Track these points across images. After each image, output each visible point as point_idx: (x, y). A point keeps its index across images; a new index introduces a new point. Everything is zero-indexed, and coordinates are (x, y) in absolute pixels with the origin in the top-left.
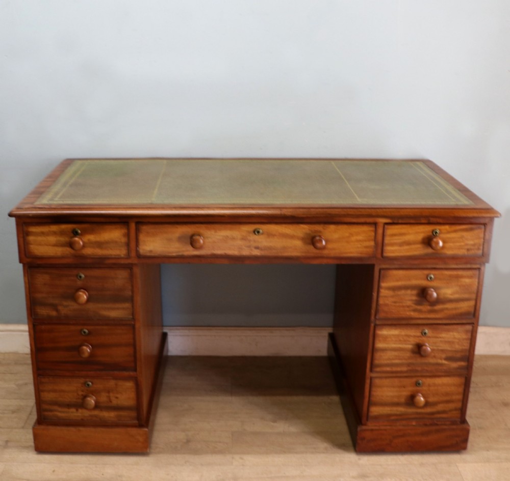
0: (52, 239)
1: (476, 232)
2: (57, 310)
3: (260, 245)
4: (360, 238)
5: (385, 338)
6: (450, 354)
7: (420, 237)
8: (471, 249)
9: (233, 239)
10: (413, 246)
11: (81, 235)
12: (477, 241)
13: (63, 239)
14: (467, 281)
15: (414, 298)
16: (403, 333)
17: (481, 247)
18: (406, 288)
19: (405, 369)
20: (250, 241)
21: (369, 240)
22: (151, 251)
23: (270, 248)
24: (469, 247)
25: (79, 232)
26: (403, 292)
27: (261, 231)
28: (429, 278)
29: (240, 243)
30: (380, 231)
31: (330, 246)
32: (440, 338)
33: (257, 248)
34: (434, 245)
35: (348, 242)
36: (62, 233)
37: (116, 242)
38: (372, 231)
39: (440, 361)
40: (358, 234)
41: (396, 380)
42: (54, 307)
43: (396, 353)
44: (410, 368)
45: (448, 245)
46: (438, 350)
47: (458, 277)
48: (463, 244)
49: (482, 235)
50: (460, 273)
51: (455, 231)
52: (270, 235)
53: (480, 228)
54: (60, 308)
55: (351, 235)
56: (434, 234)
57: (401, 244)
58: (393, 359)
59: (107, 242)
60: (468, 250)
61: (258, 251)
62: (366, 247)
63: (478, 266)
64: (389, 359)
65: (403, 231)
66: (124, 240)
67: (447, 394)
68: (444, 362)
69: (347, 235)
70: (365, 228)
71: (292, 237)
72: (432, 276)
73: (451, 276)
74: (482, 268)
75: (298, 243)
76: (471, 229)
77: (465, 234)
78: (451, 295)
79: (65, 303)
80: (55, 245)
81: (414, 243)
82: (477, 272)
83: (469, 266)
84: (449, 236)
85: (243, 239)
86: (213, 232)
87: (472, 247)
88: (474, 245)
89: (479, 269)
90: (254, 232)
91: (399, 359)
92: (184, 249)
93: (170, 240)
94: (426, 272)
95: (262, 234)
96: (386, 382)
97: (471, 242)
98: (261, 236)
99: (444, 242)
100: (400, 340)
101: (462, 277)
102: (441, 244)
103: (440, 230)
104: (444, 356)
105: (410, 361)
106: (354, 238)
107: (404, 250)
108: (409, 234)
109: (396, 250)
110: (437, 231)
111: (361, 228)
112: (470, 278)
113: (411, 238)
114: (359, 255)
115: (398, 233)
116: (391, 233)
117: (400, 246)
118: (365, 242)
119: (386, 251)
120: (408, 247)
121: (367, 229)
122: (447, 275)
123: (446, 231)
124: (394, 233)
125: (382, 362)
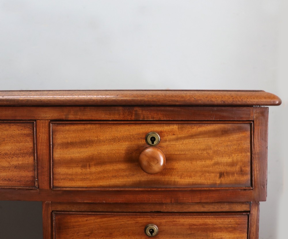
1: (235, 136)
7: (122, 147)
8: (228, 173)
10: (109, 167)
12: (236, 157)
17: (248, 169)
21: (24, 154)
24: (222, 169)
30: (43, 136)
38: (27, 135)
49: (247, 145)
50: (210, 221)
51: (192, 136)
53: (240, 130)
56: (149, 140)
57: (86, 162)
60: (221, 175)
62: (18, 168)
63: (244, 208)
70: (14, 130)
72: (156, 228)
73: (191, 227)
74: (254, 212)
76: (225, 132)
77: (212, 142)
82: (243, 219)
83: (226, 208)
84: (179, 145)
87: (229, 169)
88: (233, 164)
89: (248, 213)
94: (142, 220)
97: (226, 159)
99: (169, 157)
101: (215, 229)
107: (91, 173)
108: (99, 142)
109: (77, 174)
110: (154, 135)
111: (7, 130)
112: (230, 232)
113: (105, 149)
114: (6, 182)
115: (77, 140)
116: (65, 141)
117: (84, 167)
118: (15, 159)
119: (57, 177)
120: (99, 169)
121: (18, 132)
122: (183, 225)
123: (174, 137)
124: (70, 140)
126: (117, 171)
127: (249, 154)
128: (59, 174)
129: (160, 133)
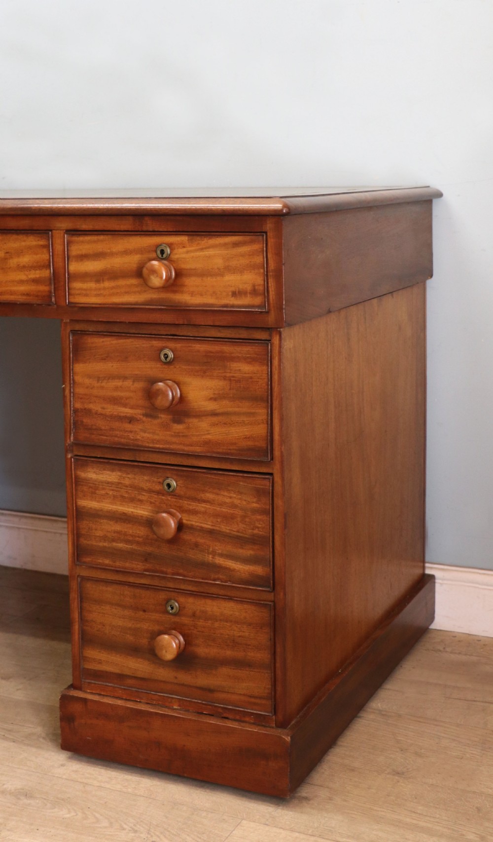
1: (245, 250)
4: (26, 259)
5: (94, 489)
6: (228, 544)
7: (134, 261)
8: (241, 293)
10: (121, 282)
14: (246, 368)
16: (127, 482)
18: (120, 376)
19: (138, 566)
21: (41, 267)
24: (234, 287)
26: (116, 384)
28: (163, 358)
30: (58, 247)
32: (204, 501)
38: (43, 246)
39: (209, 559)
40: (20, 253)
41: (127, 591)
43: (118, 527)
44: (148, 566)
45: (190, 281)
46: (202, 530)
47: (224, 359)
50: (227, 349)
55: (9, 254)
56: (160, 254)
57: (100, 276)
58: (113, 540)
60: (234, 294)
62: (35, 281)
63: (262, 335)
64: (104, 538)
67: (234, 643)
68: (218, 560)
70: (32, 241)
72: (171, 355)
73: (208, 356)
74: (276, 341)
76: (236, 245)
78: (215, 400)
81: (124, 275)
87: (242, 288)
89: (266, 342)
91: (127, 542)
94: (156, 343)
96: (109, 592)
100: (122, 496)
101: (232, 359)
104: (216, 546)
105: (149, 549)
106: (14, 262)
107: (104, 289)
108: (112, 254)
109: (91, 289)
110: (162, 247)
111: (24, 241)
112: (249, 363)
113: (117, 262)
114: (24, 297)
115: (91, 252)
116: (79, 252)
117: (98, 281)
118: (33, 272)
119: (72, 292)
120: (112, 284)
121: (34, 243)
122: (199, 351)
123: (184, 249)
124: (84, 252)
125: (94, 543)
126: (129, 286)
128: (75, 289)
129: (170, 245)
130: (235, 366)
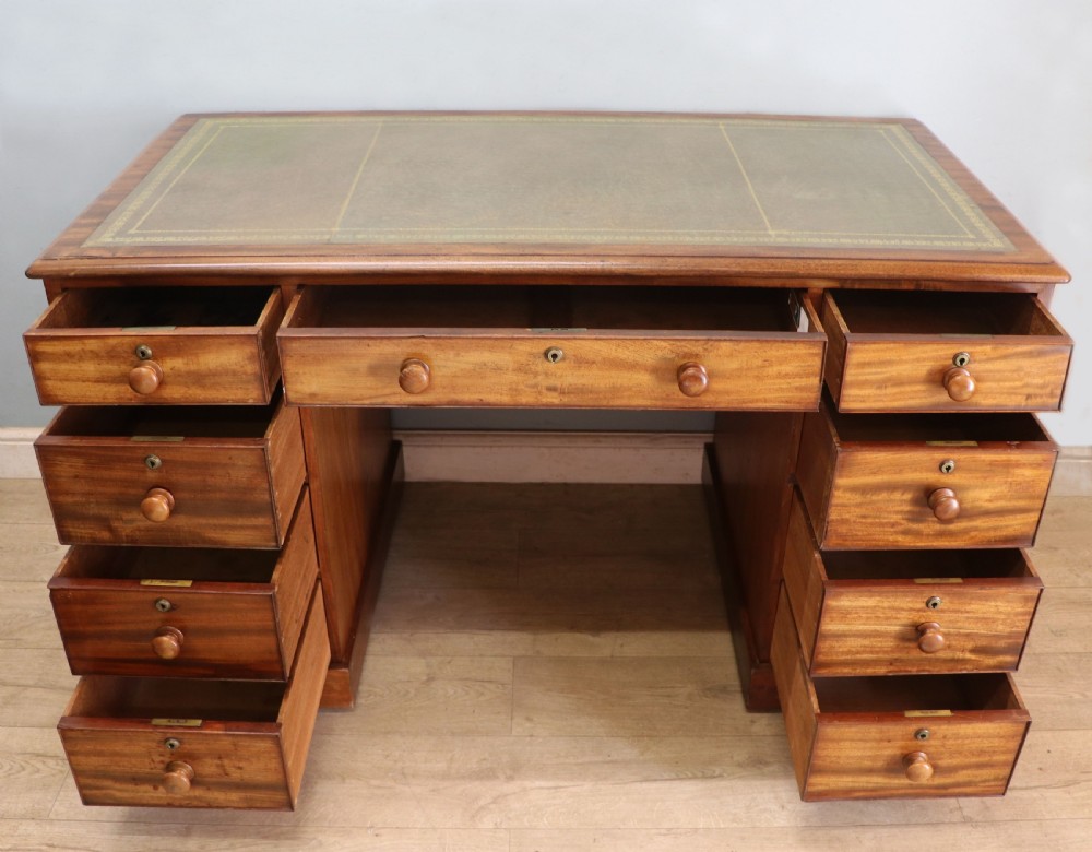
0: (90, 368)
1: (1050, 358)
2: (111, 529)
3: (558, 383)
4: (786, 368)
5: (845, 615)
6: (983, 643)
7: (923, 369)
8: (1035, 396)
9: (498, 369)
10: (908, 388)
11: (154, 357)
12: (1051, 378)
13: (114, 368)
14: (1028, 473)
15: (907, 508)
17: (1059, 392)
18: (891, 487)
20: (536, 374)
21: (808, 375)
22: (313, 395)
23: (581, 390)
24: (1030, 391)
25: (149, 352)
26: (884, 495)
27: (560, 353)
28: (944, 470)
29: (511, 377)
31: (718, 385)
33: (552, 389)
34: (955, 389)
35: (758, 378)
36: (112, 355)
37: (234, 373)
38: (816, 355)
39: (960, 655)
40: (782, 361)
42: (104, 522)
45: (984, 386)
46: (959, 634)
47: (1008, 465)
48: (1018, 384)
49: (1063, 366)
50: (1014, 457)
51: (1005, 357)
52: (581, 362)
53: (1058, 352)
54: (116, 524)
55: (768, 362)
56: (958, 363)
57: (882, 384)
58: (858, 653)
59: (213, 374)
60: (1028, 397)
61: (555, 394)
62: (801, 389)
64: (849, 652)
65: (887, 356)
66: (252, 368)
68: (968, 656)
69: (759, 362)
70: (801, 349)
71: (633, 367)
72: (952, 465)
73: (992, 464)
75: (644, 379)
77: (1026, 363)
78: (990, 501)
79: (126, 516)
80: (99, 381)
81: (912, 381)
82: (1051, 457)
84: (989, 366)
85: (520, 369)
86: (451, 354)
87: (1038, 391)
88: (1043, 387)
90: (546, 354)
91: (872, 652)
92: (387, 391)
93: (355, 372)
95: (563, 359)
97: (1038, 381)
98: (561, 365)
99: (977, 380)
100: (878, 618)
101: (1018, 465)
102: (971, 386)
103: (970, 353)
104: (970, 645)
105: (896, 656)
106: (774, 370)
107: (885, 395)
108: (901, 362)
109: (869, 395)
110: (964, 356)
111: (791, 349)
112: (1034, 468)
113: (904, 370)
115: (875, 360)
116: (862, 360)
117: (879, 387)
118: (797, 379)
119: (846, 398)
120: (895, 390)
121: (804, 351)
122: (984, 461)
123: (985, 357)
124: (867, 360)
125: (835, 658)
126: (916, 392)
127: (1064, 376)
128: (849, 396)
130: (1018, 471)
